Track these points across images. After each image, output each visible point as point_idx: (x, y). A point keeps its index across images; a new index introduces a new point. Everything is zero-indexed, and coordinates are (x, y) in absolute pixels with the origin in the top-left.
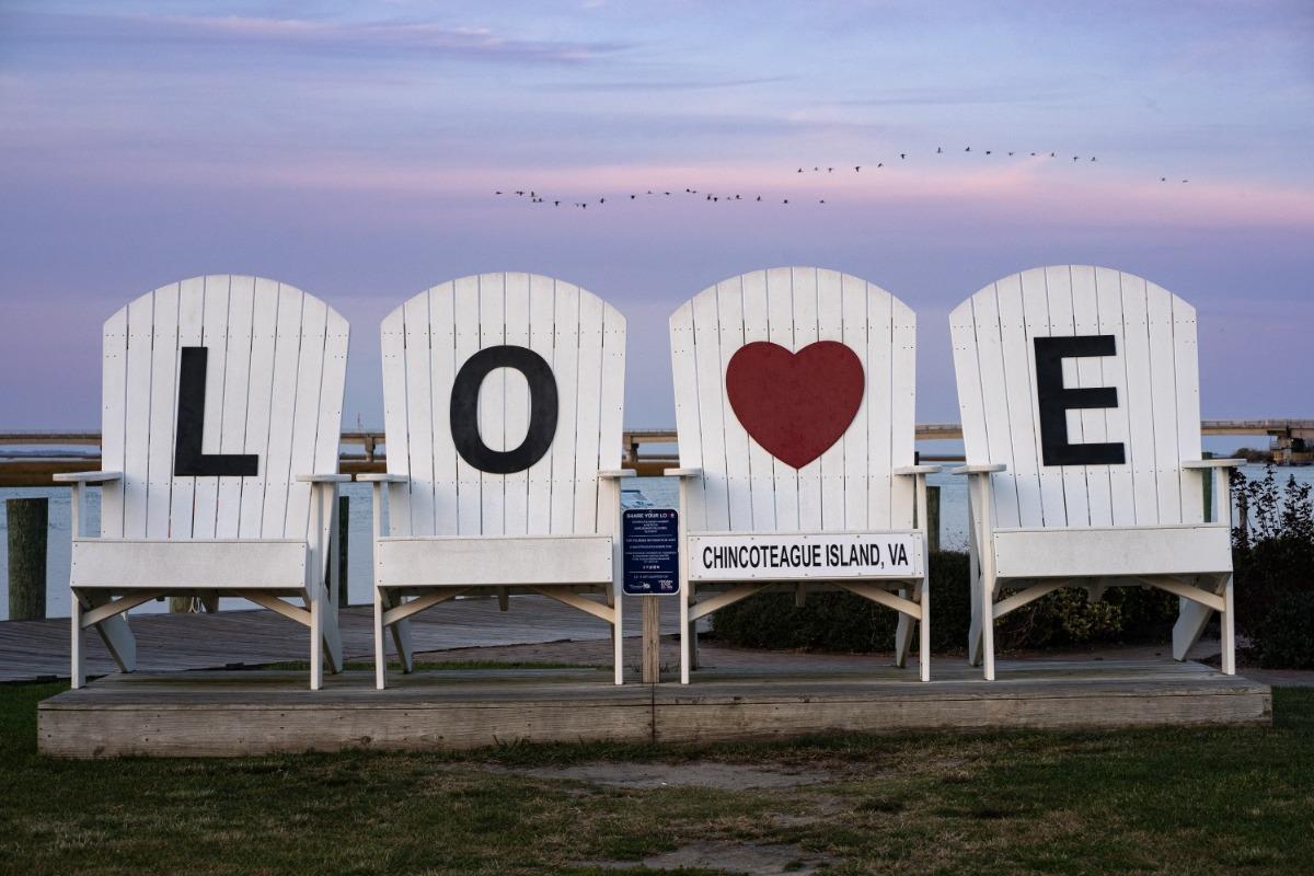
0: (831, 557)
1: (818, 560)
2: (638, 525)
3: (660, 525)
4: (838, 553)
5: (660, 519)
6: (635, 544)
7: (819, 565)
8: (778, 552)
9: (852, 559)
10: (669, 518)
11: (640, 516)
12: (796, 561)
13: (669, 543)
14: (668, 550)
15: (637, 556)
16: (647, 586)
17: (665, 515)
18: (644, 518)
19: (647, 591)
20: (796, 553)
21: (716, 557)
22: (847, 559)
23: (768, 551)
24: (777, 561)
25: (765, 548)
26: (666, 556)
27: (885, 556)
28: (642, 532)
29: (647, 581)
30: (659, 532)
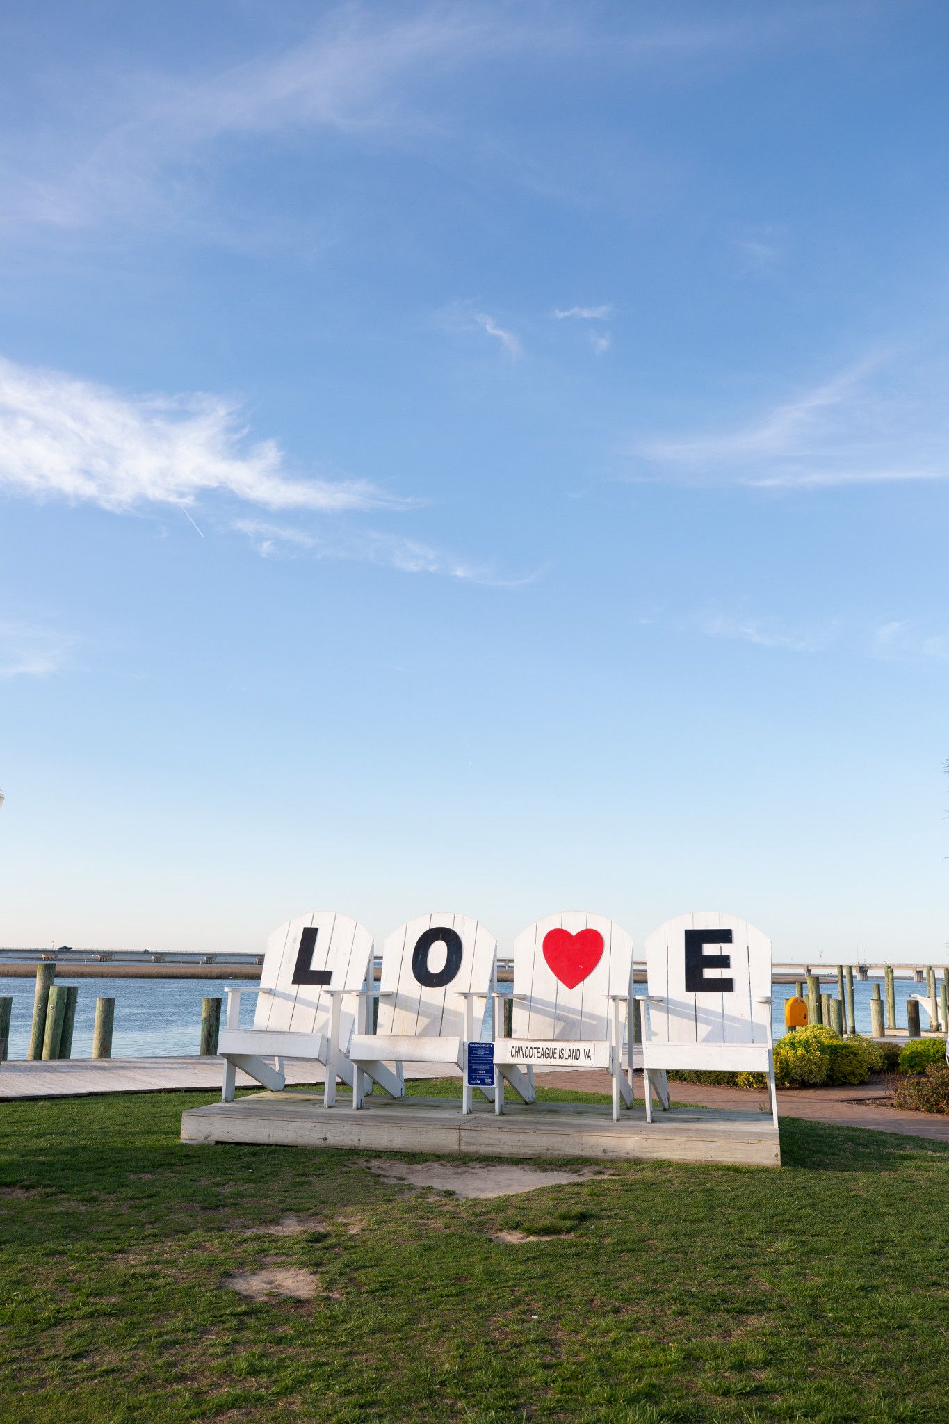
0: (561, 1054)
1: (555, 1056)
2: (475, 1050)
3: (486, 1050)
4: (564, 1052)
5: (485, 1047)
6: (474, 1060)
7: (555, 1058)
8: (540, 1051)
9: (570, 1056)
10: (489, 1047)
11: (476, 1046)
12: (547, 1056)
13: (489, 1060)
14: (489, 1063)
15: (475, 1066)
16: (479, 1082)
17: (488, 1046)
18: (478, 1047)
19: (479, 1084)
20: (547, 1051)
21: (516, 1052)
22: (567, 1056)
23: (536, 1050)
24: (539, 1055)
25: (535, 1048)
26: (488, 1067)
27: (582, 1056)
28: (477, 1054)
29: (479, 1079)
30: (485, 1054)
